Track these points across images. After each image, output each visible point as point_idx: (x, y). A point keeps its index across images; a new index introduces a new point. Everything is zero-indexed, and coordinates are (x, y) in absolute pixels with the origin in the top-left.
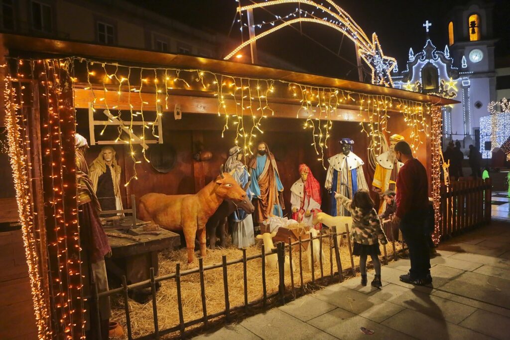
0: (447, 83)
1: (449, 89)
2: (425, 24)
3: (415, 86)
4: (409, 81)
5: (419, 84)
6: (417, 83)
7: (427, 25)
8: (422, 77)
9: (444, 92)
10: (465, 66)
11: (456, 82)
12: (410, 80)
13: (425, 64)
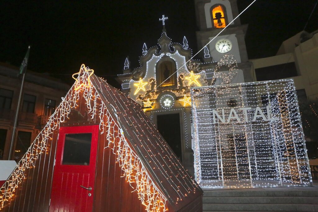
0: (186, 78)
1: (190, 84)
2: (161, 18)
3: (149, 83)
4: (140, 78)
5: (152, 81)
6: (151, 80)
7: (164, 18)
8: (156, 73)
9: (184, 88)
10: (208, 56)
11: (198, 76)
12: (143, 77)
13: (161, 58)
